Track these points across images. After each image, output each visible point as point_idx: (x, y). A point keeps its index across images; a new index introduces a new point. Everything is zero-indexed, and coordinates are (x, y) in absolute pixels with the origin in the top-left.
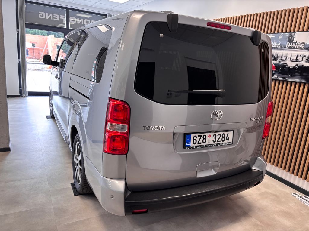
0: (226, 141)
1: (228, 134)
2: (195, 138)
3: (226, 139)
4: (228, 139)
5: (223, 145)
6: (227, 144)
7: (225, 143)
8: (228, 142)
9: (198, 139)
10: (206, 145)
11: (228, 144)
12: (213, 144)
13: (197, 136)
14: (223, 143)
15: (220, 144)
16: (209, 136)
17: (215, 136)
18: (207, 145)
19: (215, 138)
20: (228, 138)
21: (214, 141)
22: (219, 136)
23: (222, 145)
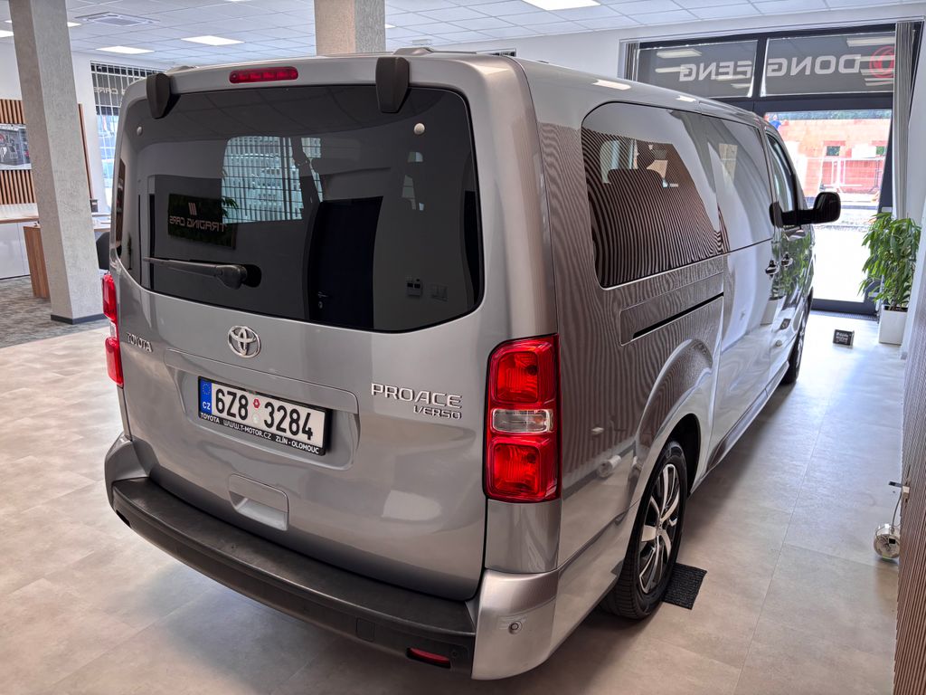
0: (302, 437)
1: (309, 415)
2: (220, 395)
3: (304, 431)
4: (309, 433)
5: (290, 445)
6: (303, 446)
7: (299, 442)
8: (308, 442)
9: (227, 399)
10: (244, 426)
11: (306, 447)
12: (263, 432)
13: (226, 393)
14: (290, 440)
15: (281, 437)
16: (257, 404)
17: (270, 409)
18: (247, 426)
19: (271, 414)
20: (310, 429)
21: (269, 422)
22: (282, 412)
23: (288, 444)
